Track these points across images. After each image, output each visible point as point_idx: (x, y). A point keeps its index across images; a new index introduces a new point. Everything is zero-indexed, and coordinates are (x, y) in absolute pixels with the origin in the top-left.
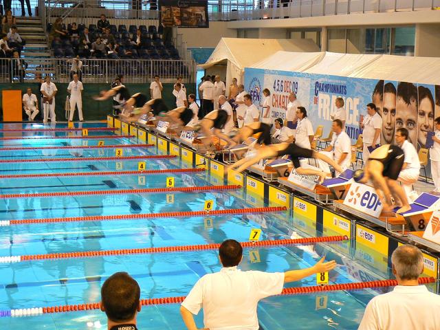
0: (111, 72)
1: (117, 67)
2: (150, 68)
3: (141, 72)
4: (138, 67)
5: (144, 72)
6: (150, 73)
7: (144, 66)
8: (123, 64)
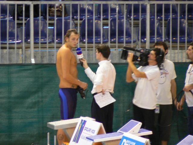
0: (44, 35)
1: (60, 21)
2: (144, 22)
3: (121, 33)
4: (114, 20)
5: (129, 35)
6: (144, 34)
7: (128, 18)
8: (75, 13)
